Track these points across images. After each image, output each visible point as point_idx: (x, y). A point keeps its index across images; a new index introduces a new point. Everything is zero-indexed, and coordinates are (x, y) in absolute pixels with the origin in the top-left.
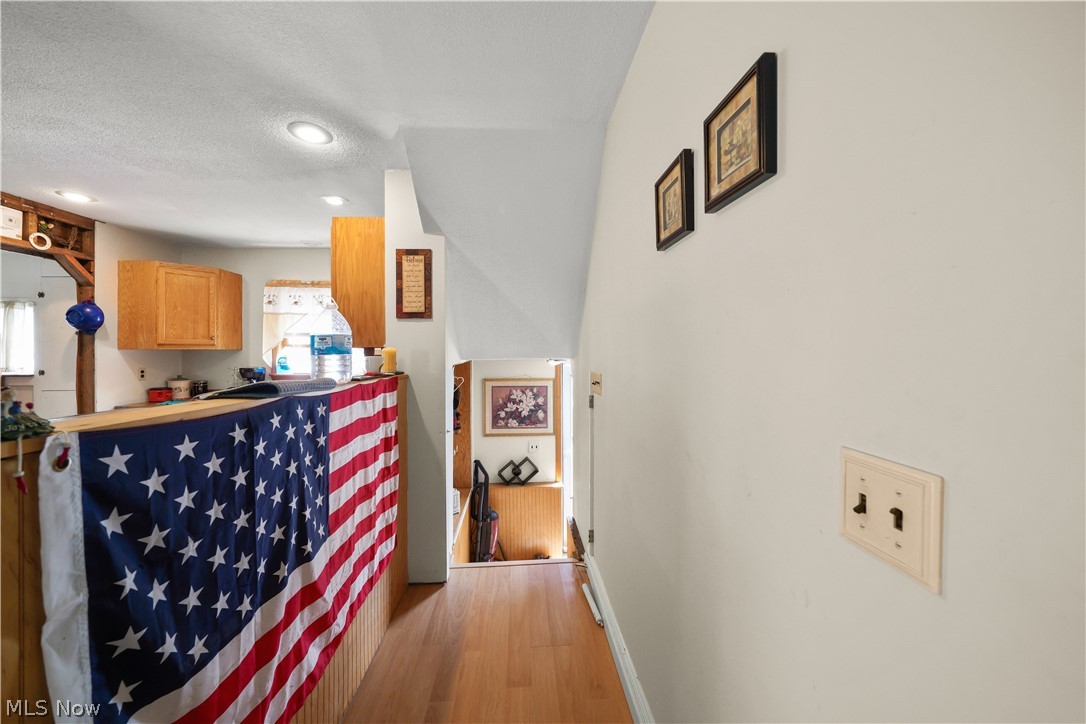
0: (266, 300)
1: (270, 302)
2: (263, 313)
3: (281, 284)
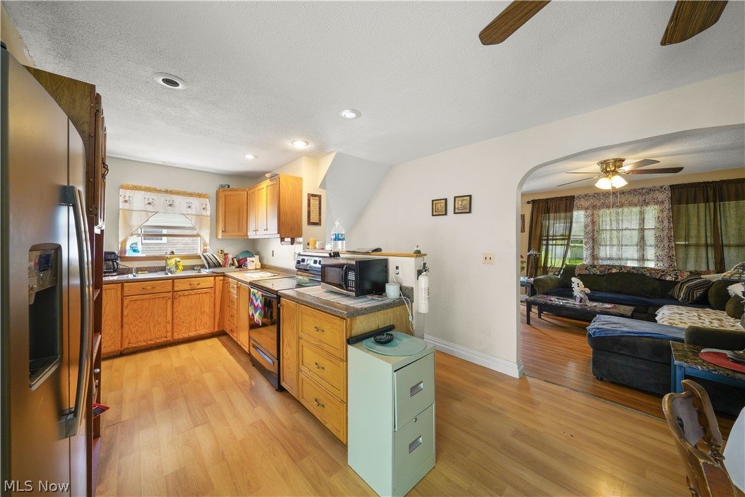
1: (126, 201)
2: (119, 209)
3: (136, 188)
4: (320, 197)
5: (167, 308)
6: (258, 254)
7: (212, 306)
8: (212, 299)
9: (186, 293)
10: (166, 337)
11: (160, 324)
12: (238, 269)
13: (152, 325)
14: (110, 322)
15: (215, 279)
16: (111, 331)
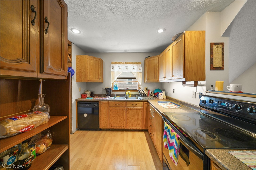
0: (111, 68)
1: (113, 69)
2: (111, 72)
3: (116, 63)
4: (223, 44)
5: (124, 114)
6: (164, 90)
7: (142, 116)
8: (142, 113)
9: (131, 108)
10: (124, 127)
11: (121, 121)
12: (154, 98)
13: (119, 120)
14: (105, 117)
15: (143, 103)
16: (106, 120)
